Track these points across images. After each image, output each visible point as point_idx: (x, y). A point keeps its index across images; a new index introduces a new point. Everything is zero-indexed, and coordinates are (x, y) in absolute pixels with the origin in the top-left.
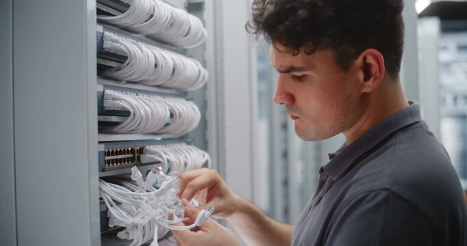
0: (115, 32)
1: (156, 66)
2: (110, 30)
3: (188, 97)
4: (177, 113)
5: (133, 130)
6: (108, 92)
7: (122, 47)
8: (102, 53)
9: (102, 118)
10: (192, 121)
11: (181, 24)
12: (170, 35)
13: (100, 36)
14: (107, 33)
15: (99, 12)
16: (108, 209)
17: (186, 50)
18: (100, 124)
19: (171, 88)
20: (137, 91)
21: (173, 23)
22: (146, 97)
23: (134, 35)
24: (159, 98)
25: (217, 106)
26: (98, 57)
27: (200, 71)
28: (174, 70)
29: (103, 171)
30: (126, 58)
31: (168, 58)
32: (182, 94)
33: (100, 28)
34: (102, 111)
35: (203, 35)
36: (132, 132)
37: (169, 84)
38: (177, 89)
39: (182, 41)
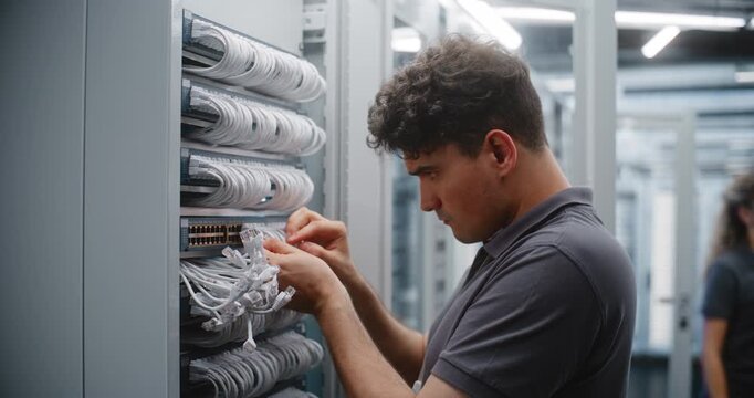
0: (205, 86)
1: (255, 124)
2: (199, 84)
3: (299, 165)
4: (282, 184)
5: (223, 204)
6: (194, 157)
7: (212, 105)
8: (188, 111)
9: (187, 188)
10: (301, 195)
11: (289, 75)
12: (277, 86)
13: (186, 92)
14: (195, 89)
15: (186, 61)
16: (190, 295)
17: (299, 104)
18: (183, 194)
19: (278, 153)
20: (231, 157)
21: (279, 72)
22: (242, 164)
23: (230, 89)
24: (259, 166)
25: (339, 177)
26: (182, 115)
27: (313, 131)
28: (278, 129)
29: (186, 250)
30: (217, 116)
31: (271, 115)
32: (294, 160)
33: (187, 83)
34: (186, 179)
35: (320, 84)
36: (224, 205)
37: (273, 147)
38: (286, 154)
39: (293, 94)
